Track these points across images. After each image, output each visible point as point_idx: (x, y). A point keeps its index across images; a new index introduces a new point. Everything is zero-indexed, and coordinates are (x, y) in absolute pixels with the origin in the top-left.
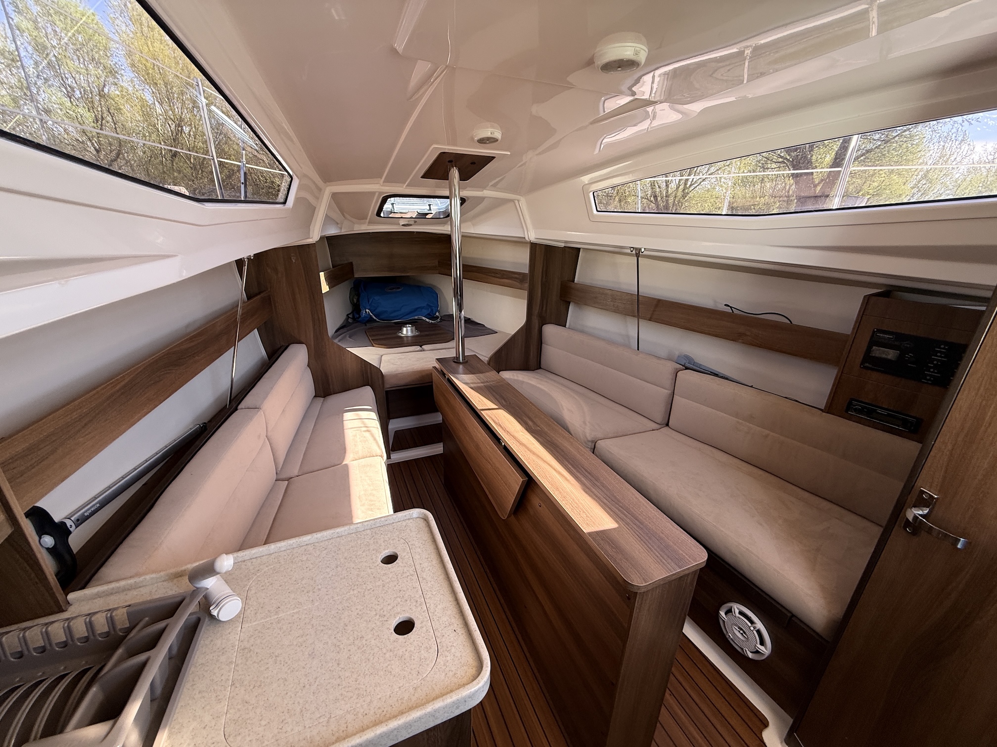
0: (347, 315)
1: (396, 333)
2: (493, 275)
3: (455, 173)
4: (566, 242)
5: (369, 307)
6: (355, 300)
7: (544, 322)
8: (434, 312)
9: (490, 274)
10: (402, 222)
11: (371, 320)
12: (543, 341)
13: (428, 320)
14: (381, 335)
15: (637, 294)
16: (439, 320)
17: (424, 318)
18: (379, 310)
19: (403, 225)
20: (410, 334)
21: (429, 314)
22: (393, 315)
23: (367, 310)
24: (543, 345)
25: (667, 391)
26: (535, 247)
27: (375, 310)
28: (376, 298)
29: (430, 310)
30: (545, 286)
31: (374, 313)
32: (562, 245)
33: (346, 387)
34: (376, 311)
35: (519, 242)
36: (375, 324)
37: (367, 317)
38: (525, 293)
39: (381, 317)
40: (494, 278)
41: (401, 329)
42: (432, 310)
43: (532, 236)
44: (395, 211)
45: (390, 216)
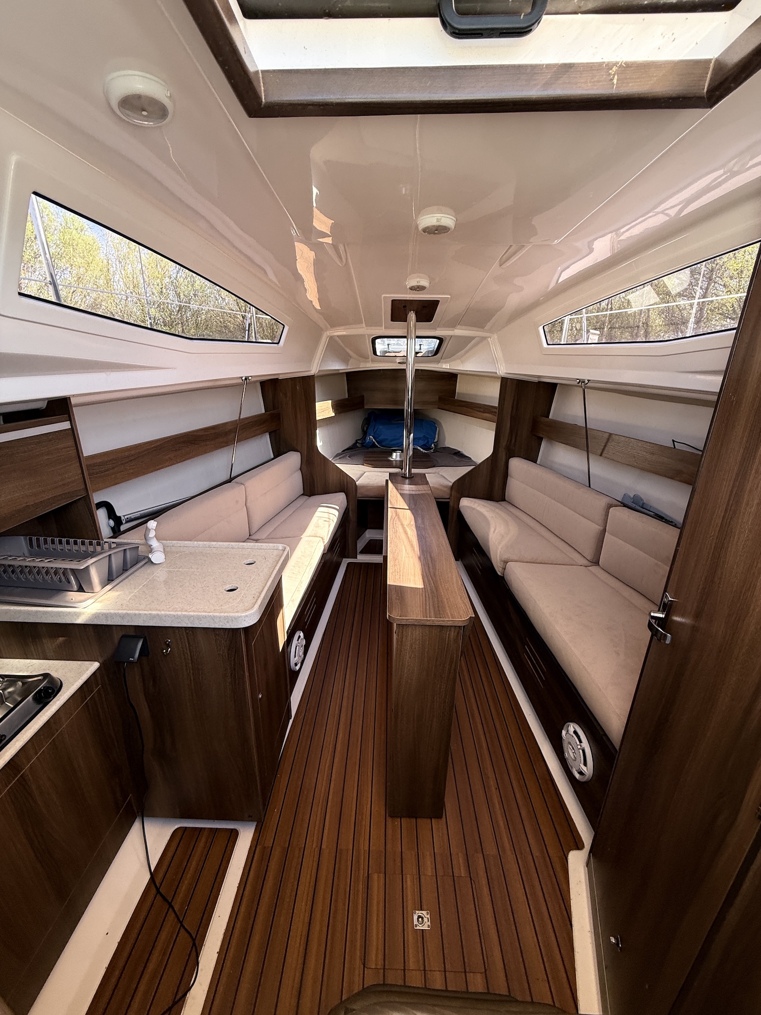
0: (357, 440)
1: (387, 457)
2: (478, 409)
3: (412, 316)
4: (539, 377)
5: (373, 434)
6: (365, 428)
7: (511, 454)
8: (430, 443)
9: (476, 409)
10: (398, 360)
11: (374, 446)
12: (509, 475)
13: (422, 450)
14: (375, 457)
15: (585, 426)
16: (432, 451)
17: (419, 448)
18: (382, 437)
19: (399, 363)
20: (398, 459)
21: (424, 445)
22: (393, 442)
23: (371, 437)
24: (509, 477)
25: (599, 527)
26: (505, 381)
27: (378, 438)
28: (381, 427)
29: (426, 441)
30: (515, 419)
31: (377, 440)
32: (536, 380)
33: (326, 491)
34: (380, 438)
35: (491, 377)
36: (375, 449)
37: (371, 443)
38: (494, 425)
39: (383, 444)
40: (478, 413)
41: (391, 455)
42: (428, 442)
43: (503, 370)
44: (390, 351)
45: (386, 355)
